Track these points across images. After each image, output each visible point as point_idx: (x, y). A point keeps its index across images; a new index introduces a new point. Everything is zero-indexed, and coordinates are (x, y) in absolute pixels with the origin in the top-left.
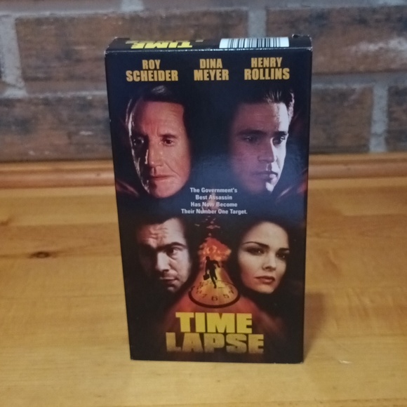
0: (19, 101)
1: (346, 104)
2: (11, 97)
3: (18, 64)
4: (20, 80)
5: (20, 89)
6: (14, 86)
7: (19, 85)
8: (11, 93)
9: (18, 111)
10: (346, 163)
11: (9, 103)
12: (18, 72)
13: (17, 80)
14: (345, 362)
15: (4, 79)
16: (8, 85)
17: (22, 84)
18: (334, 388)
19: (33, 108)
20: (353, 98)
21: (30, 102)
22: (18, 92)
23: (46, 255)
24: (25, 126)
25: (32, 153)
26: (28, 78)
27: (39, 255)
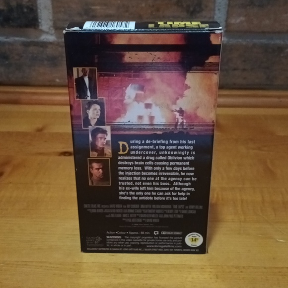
0: (51, 43)
1: (282, 55)
2: (45, 40)
3: (51, 18)
4: (52, 28)
5: (52, 35)
6: (47, 33)
7: (50, 32)
8: (44, 38)
9: (49, 51)
10: (279, 97)
11: (44, 45)
12: (51, 23)
13: (49, 29)
14: (280, 240)
15: (40, 28)
16: (43, 32)
17: (53, 31)
18: (274, 259)
19: (60, 49)
20: (287, 50)
21: (58, 44)
22: (50, 37)
23: (70, 154)
24: (54, 61)
25: (58, 81)
26: (57, 28)
27: (65, 154)
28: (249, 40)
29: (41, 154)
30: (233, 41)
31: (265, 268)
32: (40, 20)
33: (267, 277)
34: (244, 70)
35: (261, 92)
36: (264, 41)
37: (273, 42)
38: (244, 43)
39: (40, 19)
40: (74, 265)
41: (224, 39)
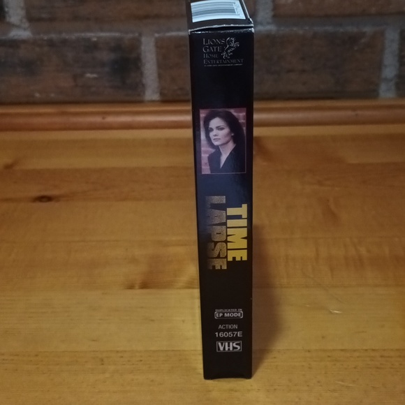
0: (24, 42)
1: (356, 48)
2: (16, 37)
4: (24, 20)
5: (25, 29)
6: (18, 27)
7: (23, 25)
8: (15, 34)
9: (22, 53)
10: (354, 109)
11: (15, 44)
12: (22, 13)
13: (21, 21)
14: (336, 312)
15: (8, 19)
16: (12, 26)
17: (27, 25)
18: (323, 337)
19: (37, 49)
20: (363, 41)
21: (34, 43)
22: (23, 33)
23: (49, 199)
24: (30, 68)
25: (37, 95)
26: (32, 19)
27: (42, 199)
28: (307, 28)
30: (285, 30)
31: (309, 351)
32: (6, 9)
33: (310, 364)
34: (303, 71)
35: (328, 103)
36: (330, 29)
37: (341, 30)
38: (301, 32)
39: (7, 7)
41: (272, 28)
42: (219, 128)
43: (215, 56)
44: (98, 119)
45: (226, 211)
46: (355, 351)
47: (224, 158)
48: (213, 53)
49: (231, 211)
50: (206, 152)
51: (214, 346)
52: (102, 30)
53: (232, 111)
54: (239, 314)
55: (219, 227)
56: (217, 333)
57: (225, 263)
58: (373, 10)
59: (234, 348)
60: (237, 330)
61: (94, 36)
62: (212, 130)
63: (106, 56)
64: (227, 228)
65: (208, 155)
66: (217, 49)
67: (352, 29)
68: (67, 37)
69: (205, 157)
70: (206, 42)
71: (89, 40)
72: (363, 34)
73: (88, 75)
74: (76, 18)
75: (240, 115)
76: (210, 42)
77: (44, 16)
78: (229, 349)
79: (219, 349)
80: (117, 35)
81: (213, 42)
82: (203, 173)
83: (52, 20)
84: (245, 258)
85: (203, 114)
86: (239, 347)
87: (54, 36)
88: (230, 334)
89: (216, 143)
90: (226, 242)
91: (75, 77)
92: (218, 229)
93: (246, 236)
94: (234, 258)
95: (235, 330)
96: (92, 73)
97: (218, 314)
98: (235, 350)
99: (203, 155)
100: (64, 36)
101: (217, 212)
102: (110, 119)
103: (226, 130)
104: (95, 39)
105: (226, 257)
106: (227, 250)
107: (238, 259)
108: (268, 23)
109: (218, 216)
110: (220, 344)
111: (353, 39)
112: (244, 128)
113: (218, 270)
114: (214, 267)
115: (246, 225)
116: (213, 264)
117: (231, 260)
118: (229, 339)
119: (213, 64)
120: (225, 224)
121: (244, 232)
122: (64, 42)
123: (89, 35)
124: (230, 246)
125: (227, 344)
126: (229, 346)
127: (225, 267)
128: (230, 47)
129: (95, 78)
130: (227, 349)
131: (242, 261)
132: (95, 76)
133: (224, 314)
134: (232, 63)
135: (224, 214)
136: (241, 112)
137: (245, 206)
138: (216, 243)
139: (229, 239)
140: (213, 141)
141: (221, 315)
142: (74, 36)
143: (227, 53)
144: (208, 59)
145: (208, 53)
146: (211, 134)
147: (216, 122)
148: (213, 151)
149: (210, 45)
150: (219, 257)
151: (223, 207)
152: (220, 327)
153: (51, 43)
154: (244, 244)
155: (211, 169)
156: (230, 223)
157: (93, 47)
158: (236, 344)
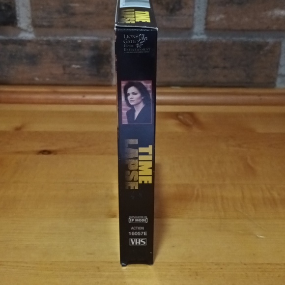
0: (29, 41)
1: (261, 53)
2: (24, 38)
3: (29, 16)
4: (30, 26)
5: (30, 33)
6: (26, 31)
7: (29, 30)
8: (23, 36)
9: (28, 49)
10: (259, 95)
11: (23, 43)
12: (29, 21)
13: (28, 27)
15: (19, 25)
16: (21, 30)
17: (32, 29)
18: (254, 255)
19: (39, 47)
20: (267, 48)
21: (37, 42)
22: (28, 35)
23: (49, 152)
24: (33, 60)
25: (37, 79)
26: (36, 25)
27: (44, 152)
28: (228, 38)
29: (19, 153)
30: (213, 39)
32: (18, 18)
34: (225, 68)
35: (241, 90)
36: (244, 39)
37: (252, 40)
38: (224, 41)
39: (19, 17)
40: (51, 264)
41: (204, 37)
42: (134, 94)
43: (132, 46)
44: (80, 97)
45: (138, 149)
46: (277, 264)
47: (137, 114)
48: (131, 44)
49: (142, 150)
50: (125, 109)
51: (128, 242)
52: (85, 35)
53: (143, 82)
54: (145, 220)
55: (133, 160)
56: (130, 233)
57: (137, 185)
58: (275, 27)
59: (141, 243)
60: (143, 231)
61: (79, 38)
62: (129, 94)
63: (87, 53)
64: (139, 161)
65: (126, 112)
66: (133, 41)
67: (258, 40)
68: (60, 39)
69: (124, 112)
70: (126, 37)
71: (75, 41)
72: (267, 43)
73: (74, 66)
74: (67, 26)
75: (148, 85)
76: (128, 37)
77: (45, 24)
78: (138, 244)
79: (131, 243)
80: (95, 38)
81: (130, 37)
82: (123, 123)
83: (50, 27)
84: (150, 182)
85: (123, 84)
86: (144, 243)
87: (51, 38)
88: (139, 233)
89: (132, 104)
90: (138, 170)
91: (64, 67)
92: (133, 161)
93: (151, 167)
94: (143, 182)
95: (142, 231)
96: (76, 64)
97: (131, 220)
98: (142, 245)
99: (123, 111)
100: (59, 38)
101: (132, 150)
102: (88, 97)
103: (139, 95)
104: (80, 41)
105: (138, 181)
106: (139, 176)
107: (146, 182)
108: (201, 34)
109: (133, 152)
110: (132, 240)
111: (260, 47)
112: (151, 94)
113: (132, 189)
114: (130, 187)
115: (151, 159)
116: (129, 185)
117: (141, 183)
118: (138, 237)
119: (130, 51)
120: (137, 158)
121: (150, 164)
122: (58, 42)
123: (76, 38)
124: (140, 173)
125: (136, 240)
126: (138, 241)
127: (137, 188)
128: (141, 41)
129: (78, 69)
130: (136, 243)
131: (148, 184)
132: (78, 66)
133: (135, 219)
134: (143, 51)
135: (137, 151)
136: (148, 83)
137: (151, 147)
138: (131, 171)
139: (140, 168)
140: (130, 102)
141: (133, 220)
142: (65, 38)
143: (139, 44)
144: (127, 48)
145: (127, 44)
146: (129, 98)
147: (132, 90)
148: (129, 108)
149: (128, 39)
150: (133, 180)
151: (136, 147)
152: (133, 228)
153: (49, 43)
154: (150, 172)
155: (129, 121)
156: (141, 158)
157: (78, 46)
158: (143, 240)
